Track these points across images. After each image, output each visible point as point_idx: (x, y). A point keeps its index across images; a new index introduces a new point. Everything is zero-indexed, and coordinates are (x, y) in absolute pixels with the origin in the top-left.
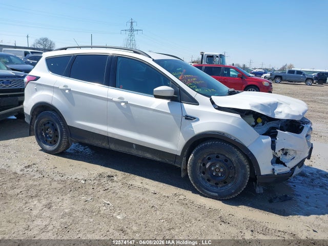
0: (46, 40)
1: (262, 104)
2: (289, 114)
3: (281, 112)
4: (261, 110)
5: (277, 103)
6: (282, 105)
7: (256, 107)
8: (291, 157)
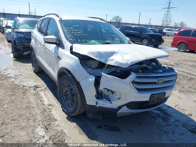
0: (118, 17)
1: (98, 52)
2: (117, 62)
3: (113, 60)
4: (96, 56)
5: (115, 52)
6: (118, 54)
7: (92, 53)
8: (117, 97)
